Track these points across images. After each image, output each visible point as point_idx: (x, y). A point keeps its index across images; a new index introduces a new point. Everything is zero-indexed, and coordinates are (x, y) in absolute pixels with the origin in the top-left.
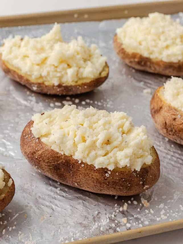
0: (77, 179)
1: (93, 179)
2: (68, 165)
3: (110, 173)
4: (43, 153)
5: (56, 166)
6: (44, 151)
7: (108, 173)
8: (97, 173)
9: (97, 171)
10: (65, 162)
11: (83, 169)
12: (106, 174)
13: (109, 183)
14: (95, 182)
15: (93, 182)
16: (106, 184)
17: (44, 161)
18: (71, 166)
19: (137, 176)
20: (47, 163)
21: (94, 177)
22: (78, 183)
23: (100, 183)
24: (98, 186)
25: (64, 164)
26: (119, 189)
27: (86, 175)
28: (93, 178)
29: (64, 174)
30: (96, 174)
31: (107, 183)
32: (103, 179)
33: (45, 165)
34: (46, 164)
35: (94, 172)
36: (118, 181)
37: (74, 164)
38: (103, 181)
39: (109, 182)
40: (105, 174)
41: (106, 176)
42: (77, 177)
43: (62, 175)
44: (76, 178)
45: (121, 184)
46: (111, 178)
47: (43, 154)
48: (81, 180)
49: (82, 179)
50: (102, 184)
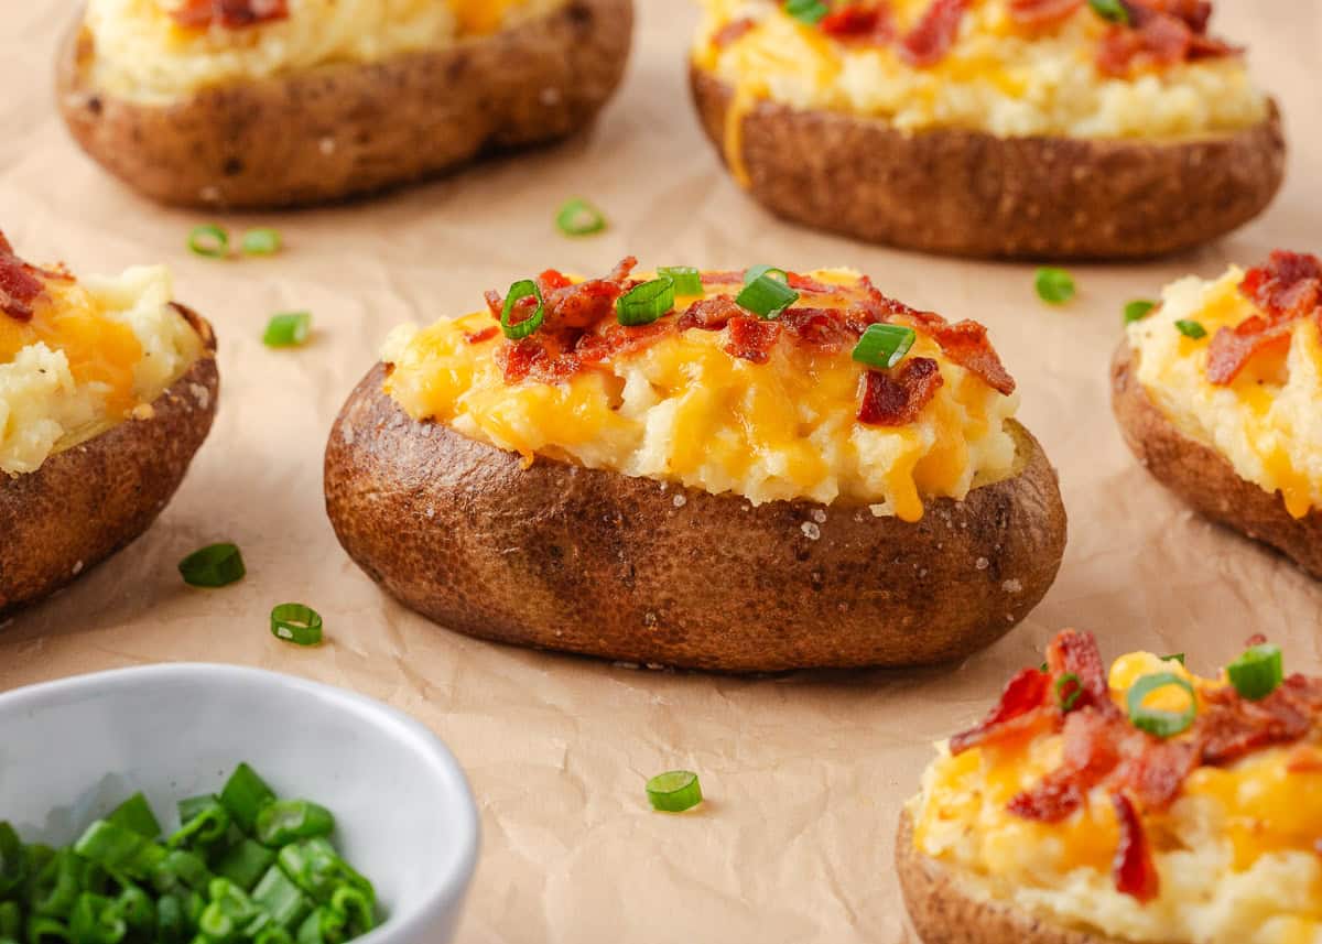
0: (654, 584)
1: (738, 569)
2: (599, 516)
3: (821, 516)
4: (465, 480)
5: (539, 536)
6: (469, 468)
7: (813, 521)
8: (754, 526)
9: (758, 517)
10: (587, 503)
11: (682, 521)
12: (805, 527)
13: (822, 578)
14: (751, 581)
15: (743, 584)
16: (806, 583)
17: (473, 522)
18: (620, 517)
19: (957, 525)
20: (492, 526)
21: (741, 551)
22: (662, 612)
23: (779, 582)
24: (769, 602)
25: (581, 515)
26: (878, 602)
27: (700, 552)
28: (735, 559)
29: (584, 580)
30: (753, 534)
31: (815, 575)
32: (790, 556)
33: (481, 542)
34: (485, 536)
35: (741, 523)
36: (864, 561)
37: (635, 505)
38: (792, 564)
39: (821, 571)
40: (799, 526)
41: (803, 538)
42: (656, 574)
43: (574, 583)
44: (647, 579)
45: (883, 574)
46: (832, 543)
47: (468, 484)
48: (674, 590)
49: (681, 577)
50: (787, 588)
